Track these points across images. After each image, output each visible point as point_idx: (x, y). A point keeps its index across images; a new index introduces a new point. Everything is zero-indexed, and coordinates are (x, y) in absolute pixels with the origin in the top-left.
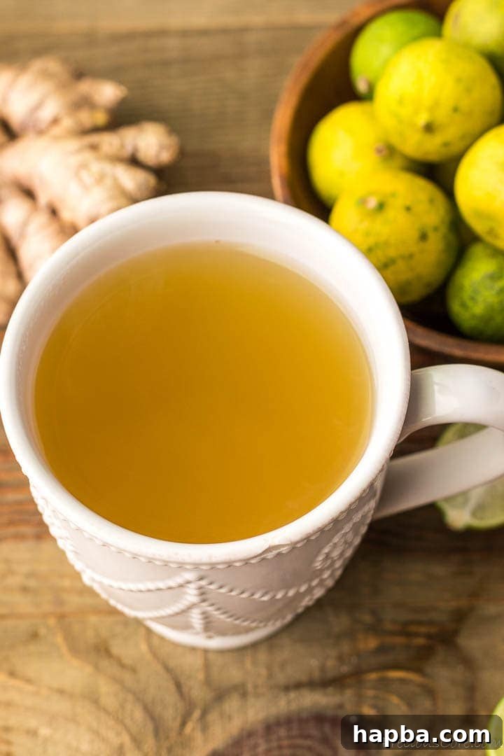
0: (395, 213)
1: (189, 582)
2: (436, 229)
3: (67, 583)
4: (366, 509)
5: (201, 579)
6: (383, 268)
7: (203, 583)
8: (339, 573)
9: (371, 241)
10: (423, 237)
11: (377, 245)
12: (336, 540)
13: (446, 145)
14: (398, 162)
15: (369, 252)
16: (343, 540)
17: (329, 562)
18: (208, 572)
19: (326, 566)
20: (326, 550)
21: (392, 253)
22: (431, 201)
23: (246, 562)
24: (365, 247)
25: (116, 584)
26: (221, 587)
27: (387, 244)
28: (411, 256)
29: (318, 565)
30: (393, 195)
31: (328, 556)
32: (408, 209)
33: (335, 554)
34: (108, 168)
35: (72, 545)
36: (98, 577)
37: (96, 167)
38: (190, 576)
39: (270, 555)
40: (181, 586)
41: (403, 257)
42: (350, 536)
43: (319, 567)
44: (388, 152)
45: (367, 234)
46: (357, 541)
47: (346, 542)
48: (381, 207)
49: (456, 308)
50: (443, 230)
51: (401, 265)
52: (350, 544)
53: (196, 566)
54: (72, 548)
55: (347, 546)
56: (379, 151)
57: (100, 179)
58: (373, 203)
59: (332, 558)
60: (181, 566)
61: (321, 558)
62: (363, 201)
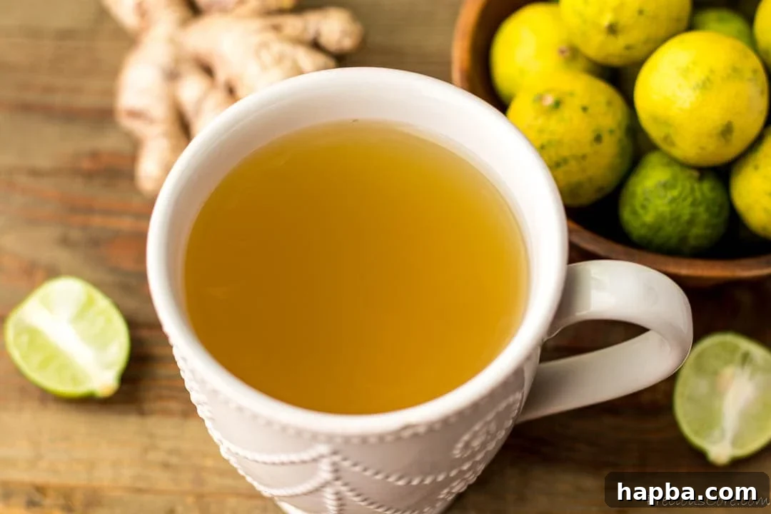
0: (571, 113)
1: (322, 456)
2: (611, 132)
3: (209, 463)
4: (511, 399)
5: (335, 453)
6: (555, 166)
7: (337, 458)
8: (481, 468)
9: (544, 138)
10: (598, 139)
11: (550, 142)
12: (477, 428)
13: (628, 48)
14: (581, 63)
15: (542, 149)
16: (484, 430)
17: (469, 452)
18: (343, 446)
19: (466, 455)
20: (466, 438)
21: (565, 152)
22: (609, 103)
23: (381, 438)
24: (538, 144)
25: (250, 455)
26: (355, 465)
27: (560, 143)
28: (584, 157)
29: (457, 453)
30: (572, 94)
31: (467, 445)
32: (585, 109)
33: (476, 444)
34: (288, 49)
35: (209, 411)
36: (234, 449)
37: (278, 47)
38: (323, 449)
39: (406, 434)
40: (315, 460)
41: (575, 157)
42: (493, 427)
43: (457, 456)
44: (572, 54)
45: (541, 131)
46: (502, 435)
47: (488, 433)
48: (557, 104)
49: (626, 215)
50: (620, 134)
51: (573, 165)
52: (494, 436)
53: (330, 438)
54: (208, 414)
55: (489, 437)
56: (562, 52)
57: (280, 59)
58: (549, 100)
59: (473, 448)
60: (315, 437)
61: (460, 445)
62: (540, 98)
